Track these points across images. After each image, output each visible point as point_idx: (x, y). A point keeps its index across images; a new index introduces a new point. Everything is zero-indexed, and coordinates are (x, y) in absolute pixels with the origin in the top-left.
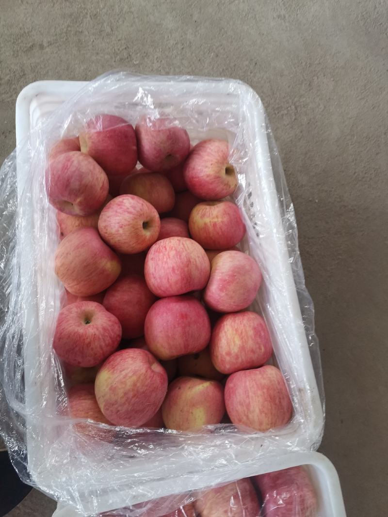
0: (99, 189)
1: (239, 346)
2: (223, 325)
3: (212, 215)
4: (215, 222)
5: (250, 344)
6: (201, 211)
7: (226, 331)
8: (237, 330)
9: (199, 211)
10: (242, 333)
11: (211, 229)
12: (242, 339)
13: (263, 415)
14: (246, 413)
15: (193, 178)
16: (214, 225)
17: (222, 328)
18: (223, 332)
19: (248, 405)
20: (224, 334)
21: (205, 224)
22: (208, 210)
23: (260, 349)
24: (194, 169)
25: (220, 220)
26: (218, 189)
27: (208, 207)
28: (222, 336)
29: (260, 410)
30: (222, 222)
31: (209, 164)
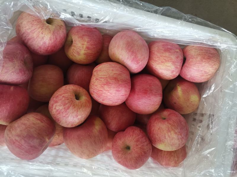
0: (42, 124)
1: (172, 65)
2: (154, 69)
3: (80, 47)
4: (86, 47)
5: (173, 57)
6: (74, 53)
7: (160, 68)
8: (162, 62)
9: (73, 54)
10: (165, 60)
11: (89, 51)
12: (168, 61)
13: (214, 66)
14: (208, 75)
15: (47, 50)
16: (87, 49)
17: (156, 69)
18: (159, 70)
19: (205, 72)
20: (161, 70)
21: (85, 54)
22: (75, 49)
23: (177, 52)
24: (40, 48)
25: (86, 43)
26: (62, 36)
27: (73, 48)
28: (161, 72)
29: (211, 67)
30: (88, 42)
31: (41, 36)
